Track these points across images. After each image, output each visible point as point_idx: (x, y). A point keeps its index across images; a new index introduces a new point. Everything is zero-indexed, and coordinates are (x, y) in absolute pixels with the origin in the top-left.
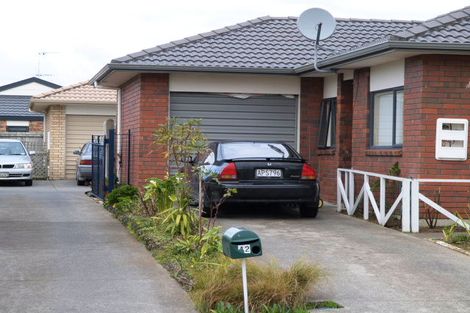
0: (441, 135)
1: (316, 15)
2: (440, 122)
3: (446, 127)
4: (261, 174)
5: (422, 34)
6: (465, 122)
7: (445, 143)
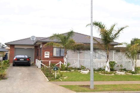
0: (45, 54)
1: (33, 37)
2: (45, 52)
3: (46, 53)
4: (21, 60)
5: (42, 40)
6: (49, 52)
7: (46, 55)
